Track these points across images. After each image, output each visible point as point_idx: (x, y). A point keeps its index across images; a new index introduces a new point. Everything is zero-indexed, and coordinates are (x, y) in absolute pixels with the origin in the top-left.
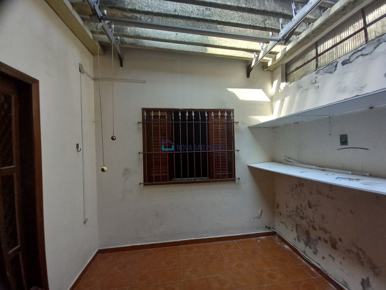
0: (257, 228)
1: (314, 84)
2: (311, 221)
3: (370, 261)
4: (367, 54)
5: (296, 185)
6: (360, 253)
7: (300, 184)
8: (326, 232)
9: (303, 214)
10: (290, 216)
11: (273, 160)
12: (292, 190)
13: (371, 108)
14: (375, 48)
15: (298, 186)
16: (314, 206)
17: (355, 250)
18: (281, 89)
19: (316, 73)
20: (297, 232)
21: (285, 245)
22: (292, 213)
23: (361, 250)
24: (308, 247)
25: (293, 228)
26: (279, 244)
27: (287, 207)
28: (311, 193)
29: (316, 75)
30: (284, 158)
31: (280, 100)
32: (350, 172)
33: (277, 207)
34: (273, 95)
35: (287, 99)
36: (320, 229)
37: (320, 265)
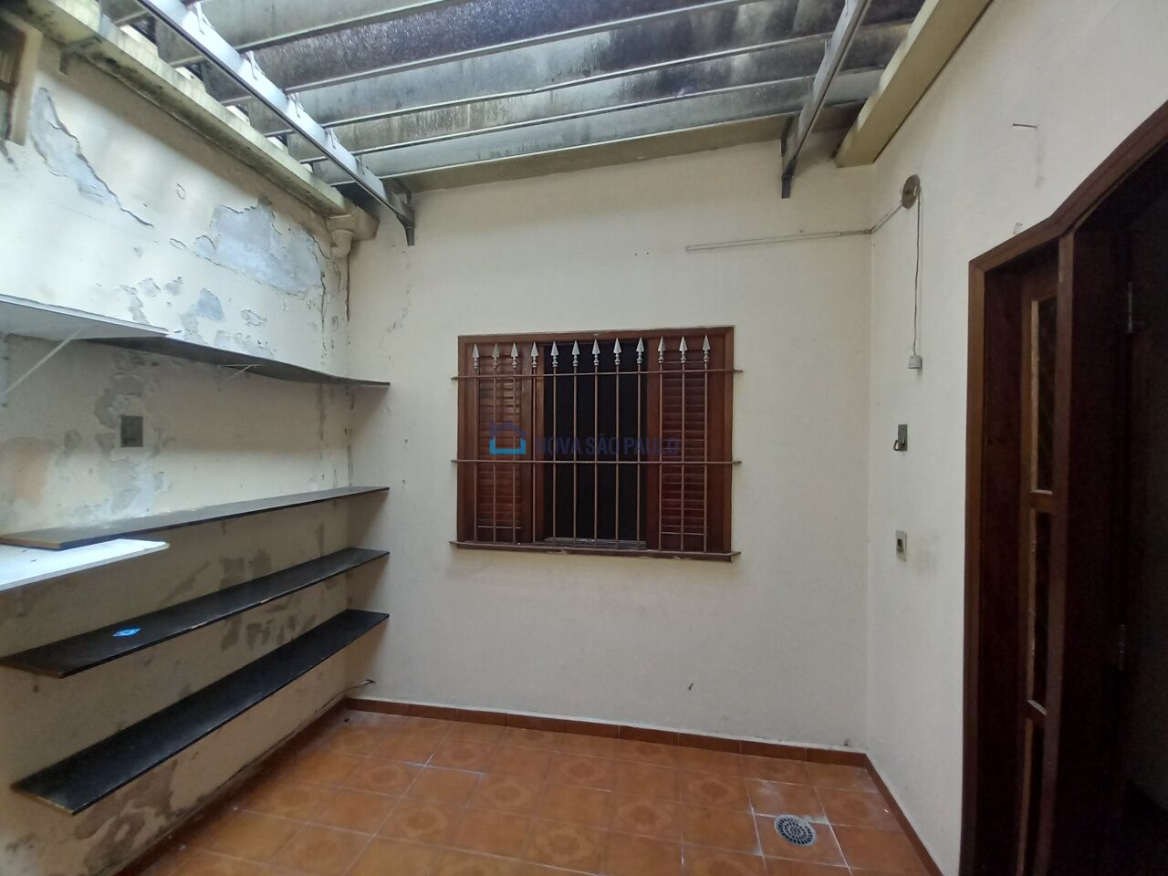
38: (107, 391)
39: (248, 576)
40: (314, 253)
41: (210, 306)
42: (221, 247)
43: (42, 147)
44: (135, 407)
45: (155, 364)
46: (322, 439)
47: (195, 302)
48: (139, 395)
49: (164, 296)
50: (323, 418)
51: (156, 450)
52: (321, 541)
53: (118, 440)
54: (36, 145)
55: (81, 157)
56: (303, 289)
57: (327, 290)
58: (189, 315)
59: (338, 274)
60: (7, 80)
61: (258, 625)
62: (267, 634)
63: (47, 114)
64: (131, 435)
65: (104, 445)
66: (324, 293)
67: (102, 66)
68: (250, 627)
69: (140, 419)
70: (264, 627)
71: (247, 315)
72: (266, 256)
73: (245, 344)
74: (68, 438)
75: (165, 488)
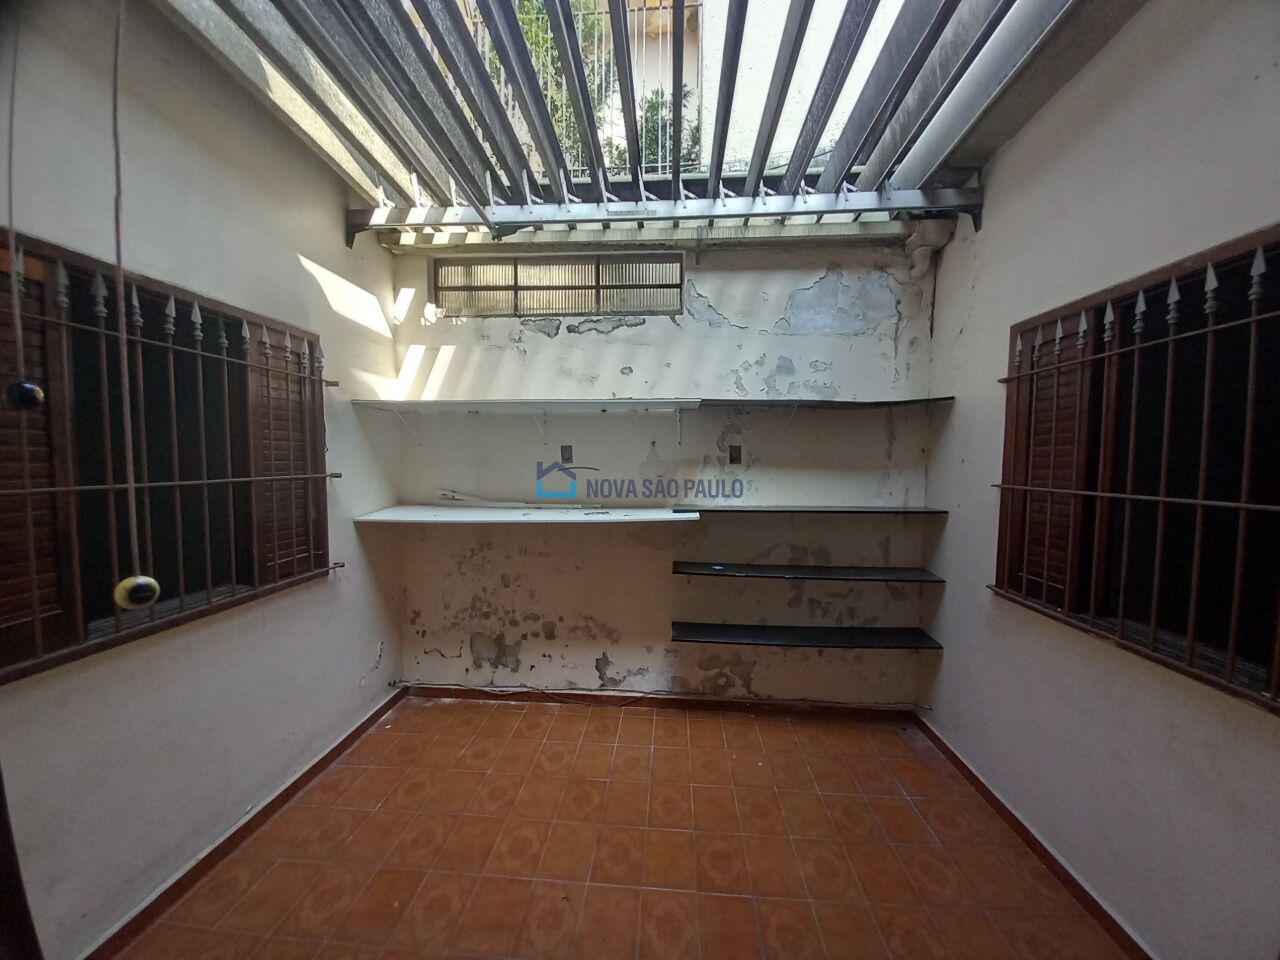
0: (374, 699)
1: (516, 341)
2: (507, 613)
3: (603, 627)
4: (602, 332)
5: (473, 550)
6: (591, 623)
7: (482, 546)
8: (536, 618)
9: (490, 606)
10: (455, 625)
11: (401, 502)
12: (460, 565)
13: (604, 411)
14: (614, 329)
15: (477, 551)
16: (515, 580)
17: (582, 623)
18: (426, 320)
19: (522, 323)
20: (472, 652)
21: (443, 699)
22: (461, 616)
23: (591, 618)
24: (500, 667)
25: (461, 648)
26: (430, 704)
27: (447, 607)
28: (508, 558)
29: (522, 327)
30: (440, 493)
31: (424, 347)
32: (580, 506)
33: (413, 622)
34: (397, 323)
35: (447, 353)
36: (526, 618)
37: (526, 686)
38: (723, 432)
39: (811, 562)
40: (888, 287)
41: (786, 367)
42: (792, 321)
43: (692, 311)
44: (737, 440)
45: (748, 413)
46: (890, 458)
47: (774, 367)
48: (739, 433)
49: (755, 369)
50: (892, 438)
51: (748, 467)
52: (887, 552)
53: (728, 460)
54: (689, 311)
55: (710, 306)
56: (872, 326)
57: (903, 316)
58: (770, 377)
59: (919, 294)
60: (678, 282)
61: (819, 603)
62: (825, 613)
63: (693, 293)
64: (735, 458)
65: (721, 462)
66: (899, 319)
67: (714, 248)
68: (811, 600)
69: (740, 447)
70: (824, 605)
71: (814, 365)
72: (833, 312)
73: (813, 389)
74: (705, 459)
75: (753, 490)
